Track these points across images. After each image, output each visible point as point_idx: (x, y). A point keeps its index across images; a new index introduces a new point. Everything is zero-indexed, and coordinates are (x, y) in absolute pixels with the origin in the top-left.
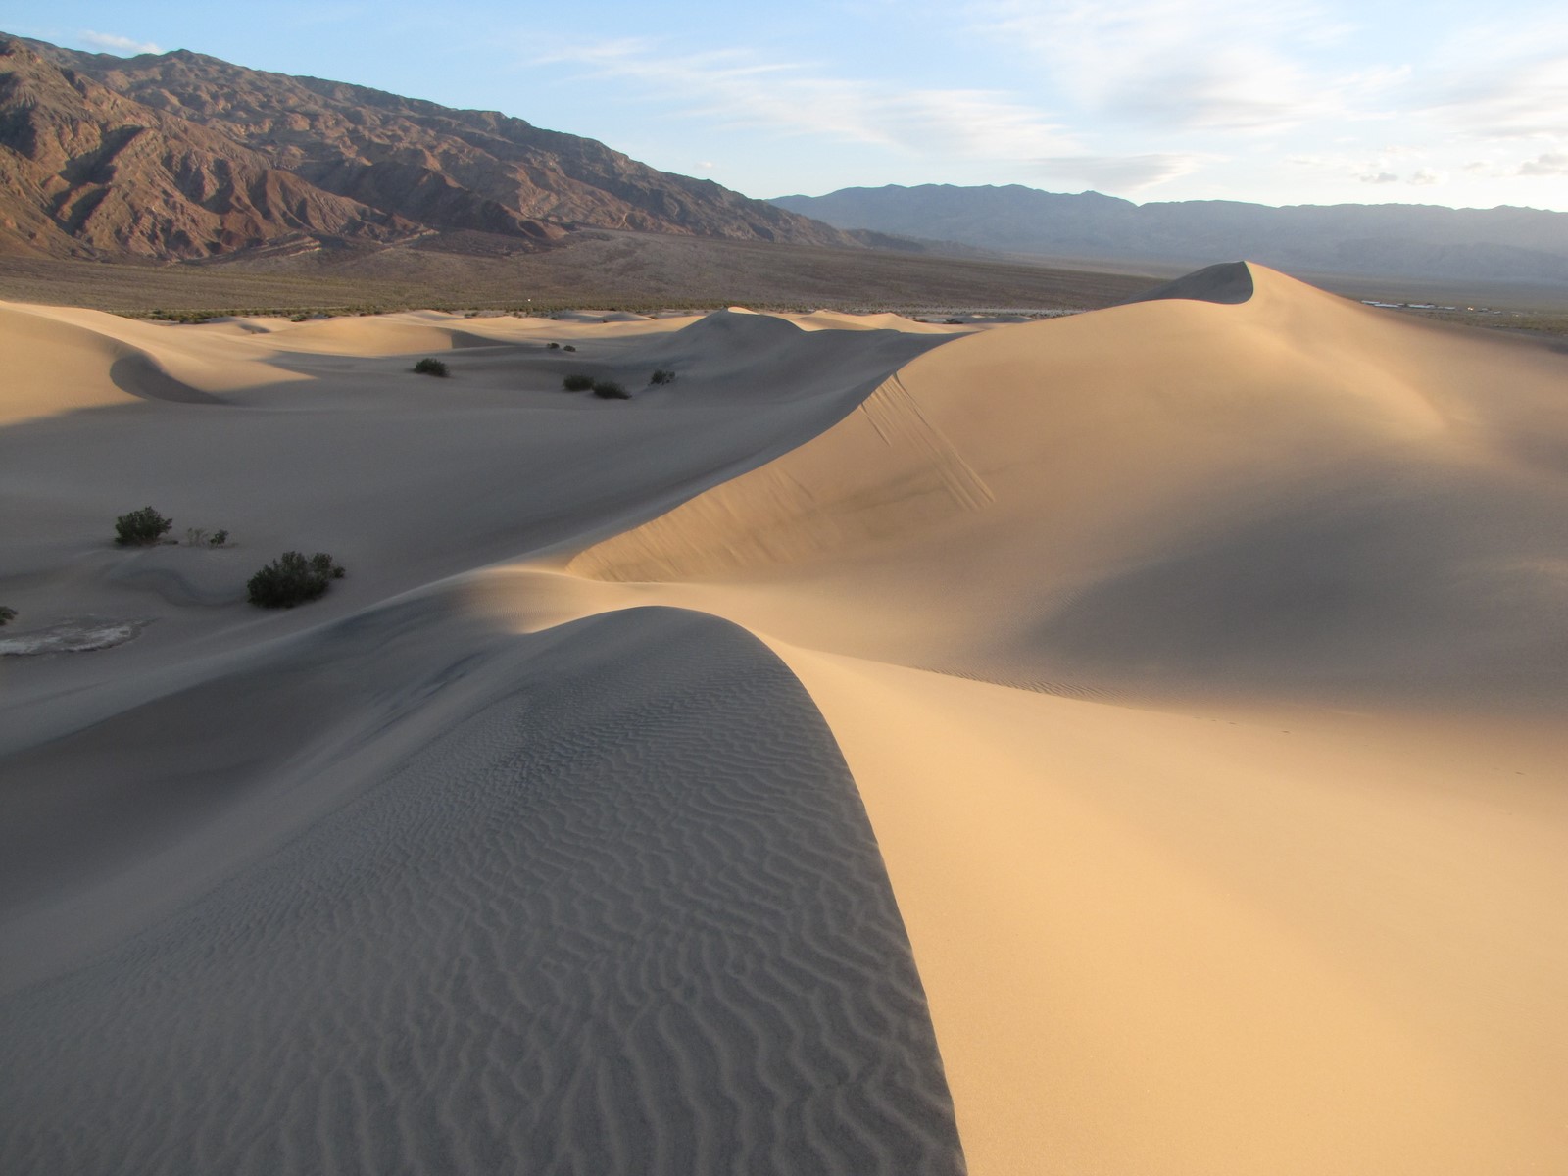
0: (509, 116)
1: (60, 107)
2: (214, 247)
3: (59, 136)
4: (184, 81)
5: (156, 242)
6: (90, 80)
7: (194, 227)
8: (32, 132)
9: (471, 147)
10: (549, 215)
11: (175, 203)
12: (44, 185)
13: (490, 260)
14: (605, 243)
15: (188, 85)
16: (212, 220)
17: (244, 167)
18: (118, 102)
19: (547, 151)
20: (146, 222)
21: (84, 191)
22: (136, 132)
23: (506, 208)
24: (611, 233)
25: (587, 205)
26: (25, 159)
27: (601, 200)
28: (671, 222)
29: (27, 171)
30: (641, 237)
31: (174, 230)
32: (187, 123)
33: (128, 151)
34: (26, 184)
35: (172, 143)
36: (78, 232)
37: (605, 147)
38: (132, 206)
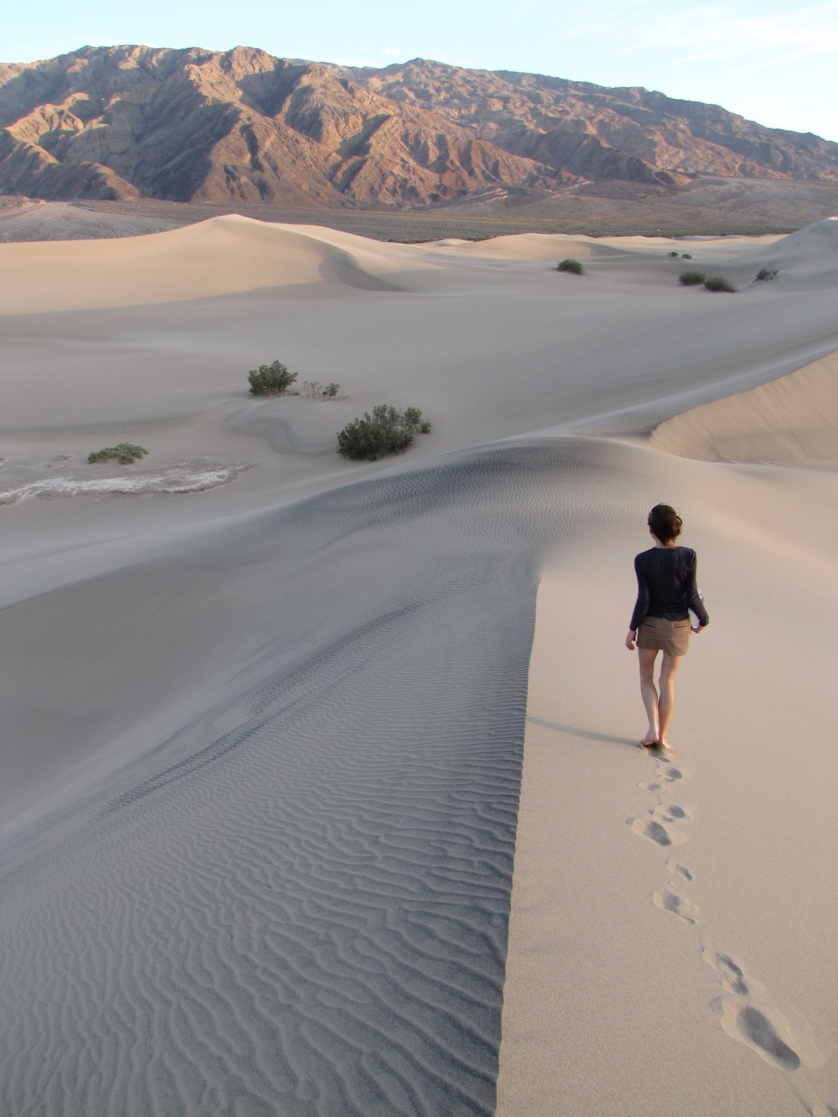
0: (651, 90)
1: (338, 106)
2: (434, 197)
3: (337, 125)
4: (418, 80)
5: (396, 195)
6: (357, 85)
7: (421, 183)
8: (321, 124)
9: (620, 116)
10: (678, 167)
11: (409, 167)
12: (326, 160)
13: (631, 202)
14: (722, 188)
15: (420, 83)
16: (433, 178)
17: (457, 139)
18: (374, 99)
19: (679, 117)
20: (390, 181)
21: (351, 162)
22: (386, 118)
23: (645, 162)
24: (726, 179)
25: (708, 158)
26: (315, 143)
27: (719, 154)
28: (774, 169)
29: (316, 151)
30: (749, 182)
31: (408, 186)
32: (419, 110)
33: (379, 133)
34: (315, 159)
35: (409, 125)
36: (346, 191)
37: (725, 110)
38: (381, 171)
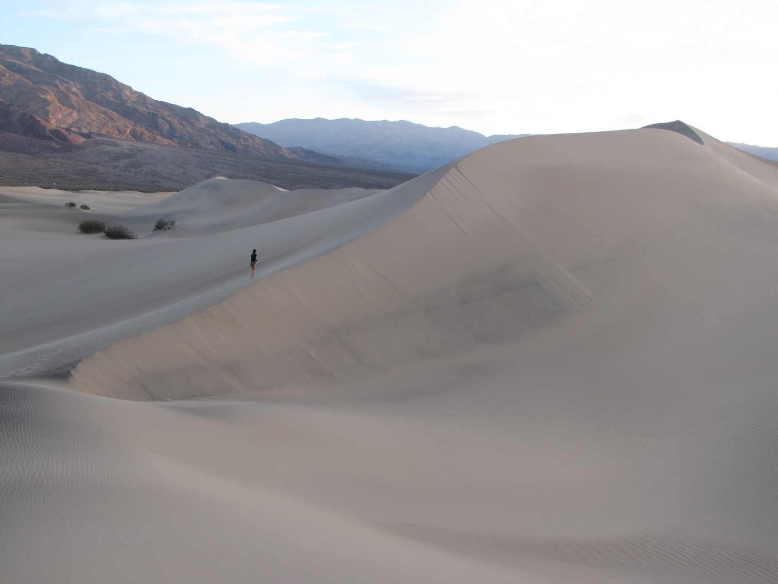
0: (43, 53)
9: (12, 73)
14: (114, 148)
19: (72, 80)
23: (38, 119)
24: (118, 141)
25: (101, 121)
27: (111, 118)
28: (162, 136)
30: (140, 145)
37: (115, 80)
